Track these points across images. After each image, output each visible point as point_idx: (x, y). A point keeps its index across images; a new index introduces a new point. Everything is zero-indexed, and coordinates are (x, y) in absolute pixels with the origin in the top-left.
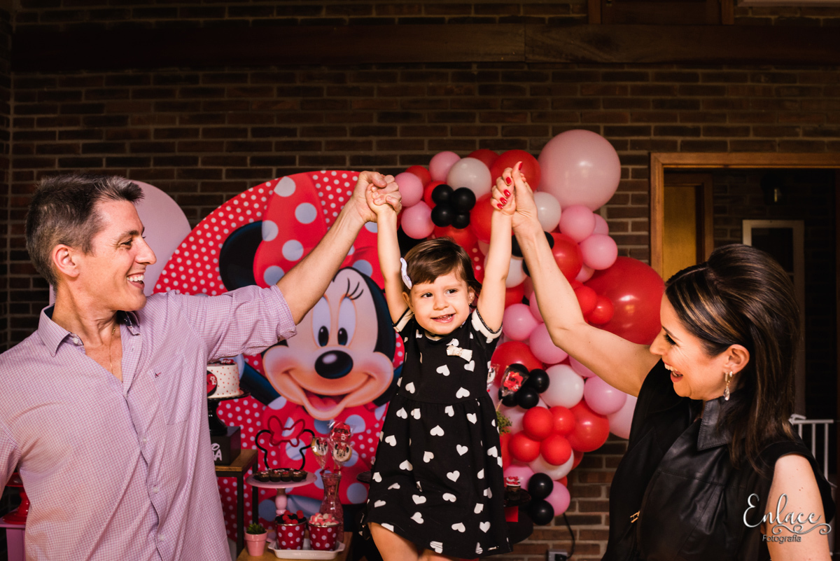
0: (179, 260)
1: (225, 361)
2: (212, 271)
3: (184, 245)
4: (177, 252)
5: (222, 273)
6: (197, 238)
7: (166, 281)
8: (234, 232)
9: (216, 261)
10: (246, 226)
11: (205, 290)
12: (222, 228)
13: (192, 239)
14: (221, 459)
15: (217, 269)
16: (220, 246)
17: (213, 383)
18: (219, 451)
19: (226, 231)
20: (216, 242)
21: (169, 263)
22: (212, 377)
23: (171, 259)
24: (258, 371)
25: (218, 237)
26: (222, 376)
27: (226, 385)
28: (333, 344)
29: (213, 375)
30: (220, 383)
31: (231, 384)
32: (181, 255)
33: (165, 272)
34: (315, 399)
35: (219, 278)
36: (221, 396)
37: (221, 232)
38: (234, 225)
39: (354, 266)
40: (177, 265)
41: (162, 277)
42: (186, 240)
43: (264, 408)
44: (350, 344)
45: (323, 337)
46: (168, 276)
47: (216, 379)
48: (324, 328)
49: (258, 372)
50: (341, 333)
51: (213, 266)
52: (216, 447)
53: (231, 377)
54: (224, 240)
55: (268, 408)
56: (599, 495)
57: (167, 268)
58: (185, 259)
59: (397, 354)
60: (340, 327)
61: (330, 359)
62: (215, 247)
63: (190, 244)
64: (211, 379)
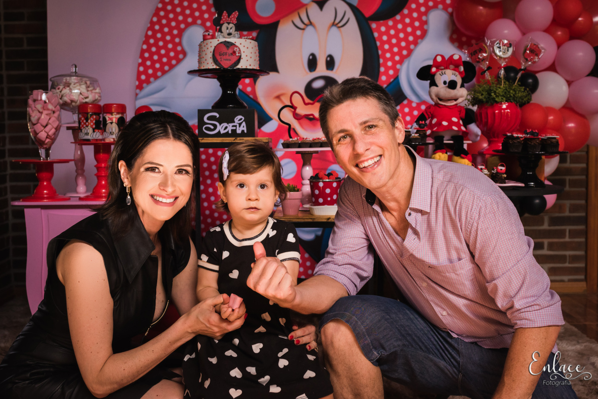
2: (206, 3)
5: (216, 5)
7: (162, 13)
11: (199, 22)
14: (246, 132)
17: (237, 55)
18: (244, 124)
24: (251, 96)
26: (245, 49)
27: (248, 58)
28: (321, 69)
29: (237, 47)
31: (253, 59)
33: (160, 5)
34: (304, 121)
35: (213, 9)
36: (245, 67)
41: (158, 10)
44: (337, 69)
45: (312, 63)
46: (164, 9)
47: (239, 51)
48: (313, 55)
49: (251, 98)
50: (329, 59)
52: (241, 119)
56: (542, 224)
59: (381, 79)
60: (328, 53)
61: (319, 84)
64: (235, 50)
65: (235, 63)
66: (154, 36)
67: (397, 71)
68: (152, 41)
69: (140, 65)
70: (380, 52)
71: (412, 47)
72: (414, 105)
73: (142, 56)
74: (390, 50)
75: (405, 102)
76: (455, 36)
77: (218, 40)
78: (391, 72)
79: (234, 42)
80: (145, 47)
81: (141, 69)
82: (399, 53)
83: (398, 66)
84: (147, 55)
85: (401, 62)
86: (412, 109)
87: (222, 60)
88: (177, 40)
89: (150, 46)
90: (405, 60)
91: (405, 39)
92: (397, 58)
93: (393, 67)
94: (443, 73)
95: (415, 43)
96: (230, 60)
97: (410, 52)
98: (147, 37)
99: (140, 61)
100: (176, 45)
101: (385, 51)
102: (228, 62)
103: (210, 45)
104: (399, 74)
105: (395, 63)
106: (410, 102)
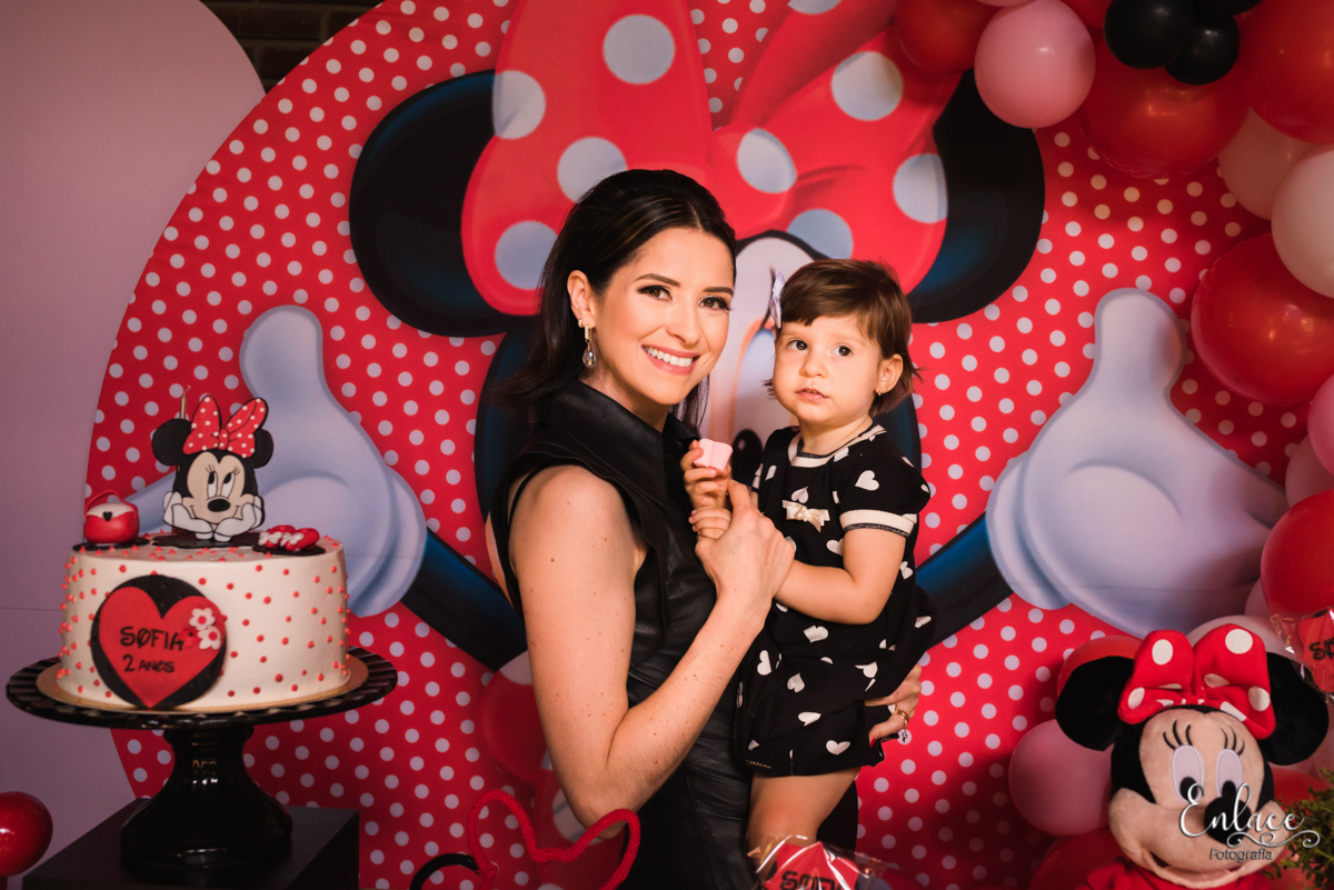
0: (220, 195)
1: (274, 538)
2: (326, 232)
3: (237, 147)
4: (214, 168)
5: (359, 241)
6: (279, 123)
7: (177, 261)
8: (400, 109)
9: (338, 200)
10: (437, 87)
11: (301, 295)
12: (360, 92)
13: (261, 127)
15: (343, 228)
16: (355, 151)
17: (206, 643)
19: (374, 103)
20: (342, 140)
21: (187, 203)
22: (197, 613)
23: (192, 189)
24: (470, 559)
25: (349, 123)
26: (254, 609)
27: (271, 647)
29: (205, 603)
30: (238, 639)
31: (298, 643)
32: (226, 178)
33: (172, 234)
35: (349, 257)
36: (244, 701)
37: (356, 106)
38: (399, 83)
39: (791, 230)
40: (213, 212)
41: (164, 248)
42: (244, 131)
43: (486, 679)
46: (184, 246)
47: (220, 621)
49: (467, 563)
50: (742, 444)
51: (330, 216)
53: (300, 609)
54: (367, 134)
55: (499, 678)
57: (179, 219)
58: (237, 192)
60: (739, 426)
62: (336, 155)
63: (254, 143)
64: (194, 622)
65: (194, 681)
66: (147, 337)
67: (980, 501)
68: (140, 353)
69: (99, 430)
70: (923, 431)
71: (1037, 417)
72: (1035, 617)
73: (106, 402)
74: (960, 426)
75: (1005, 606)
76: (1190, 387)
77: (123, 569)
78: (960, 502)
79: (193, 581)
80: (117, 371)
81: (104, 444)
82: (991, 437)
83: (985, 482)
84: (122, 399)
85: (995, 468)
86: (1027, 632)
87: (135, 665)
88: (225, 354)
89: (133, 369)
90: (1011, 461)
91: (1015, 389)
92: (983, 454)
93: (969, 485)
94: (1181, 731)
95: (1050, 405)
96: (169, 667)
97: (1029, 435)
98: (126, 339)
99: (100, 417)
100: (219, 370)
101: (942, 428)
102: (161, 677)
103: (86, 583)
104: (987, 509)
105: (975, 470)
106: (1023, 606)
